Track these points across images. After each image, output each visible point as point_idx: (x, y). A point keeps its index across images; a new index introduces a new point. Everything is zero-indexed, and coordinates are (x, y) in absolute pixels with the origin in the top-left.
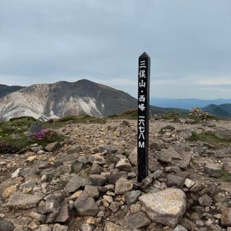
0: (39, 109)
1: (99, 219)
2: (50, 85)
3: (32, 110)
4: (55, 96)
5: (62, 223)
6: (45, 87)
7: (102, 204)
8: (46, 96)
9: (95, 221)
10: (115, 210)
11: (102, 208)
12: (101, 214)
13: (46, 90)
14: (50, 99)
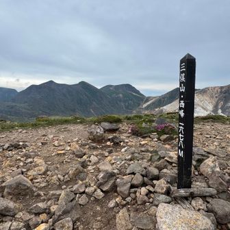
0: (208, 108)
1: (125, 202)
2: (222, 88)
3: (203, 108)
4: (225, 97)
5: (102, 191)
6: (217, 89)
7: (135, 192)
8: (216, 97)
9: (120, 202)
10: (139, 203)
11: (133, 195)
12: (129, 199)
13: (217, 91)
14: (219, 99)
